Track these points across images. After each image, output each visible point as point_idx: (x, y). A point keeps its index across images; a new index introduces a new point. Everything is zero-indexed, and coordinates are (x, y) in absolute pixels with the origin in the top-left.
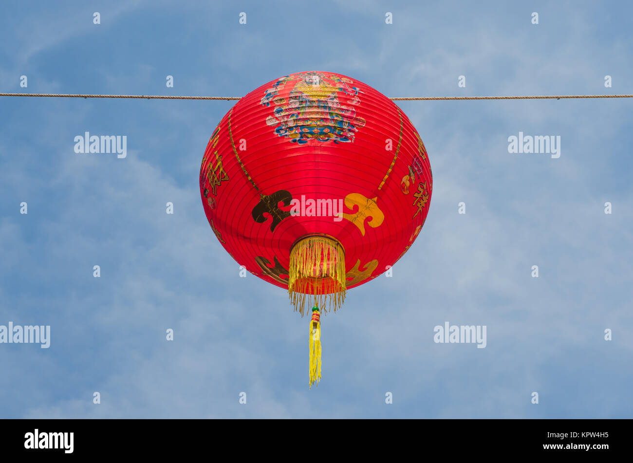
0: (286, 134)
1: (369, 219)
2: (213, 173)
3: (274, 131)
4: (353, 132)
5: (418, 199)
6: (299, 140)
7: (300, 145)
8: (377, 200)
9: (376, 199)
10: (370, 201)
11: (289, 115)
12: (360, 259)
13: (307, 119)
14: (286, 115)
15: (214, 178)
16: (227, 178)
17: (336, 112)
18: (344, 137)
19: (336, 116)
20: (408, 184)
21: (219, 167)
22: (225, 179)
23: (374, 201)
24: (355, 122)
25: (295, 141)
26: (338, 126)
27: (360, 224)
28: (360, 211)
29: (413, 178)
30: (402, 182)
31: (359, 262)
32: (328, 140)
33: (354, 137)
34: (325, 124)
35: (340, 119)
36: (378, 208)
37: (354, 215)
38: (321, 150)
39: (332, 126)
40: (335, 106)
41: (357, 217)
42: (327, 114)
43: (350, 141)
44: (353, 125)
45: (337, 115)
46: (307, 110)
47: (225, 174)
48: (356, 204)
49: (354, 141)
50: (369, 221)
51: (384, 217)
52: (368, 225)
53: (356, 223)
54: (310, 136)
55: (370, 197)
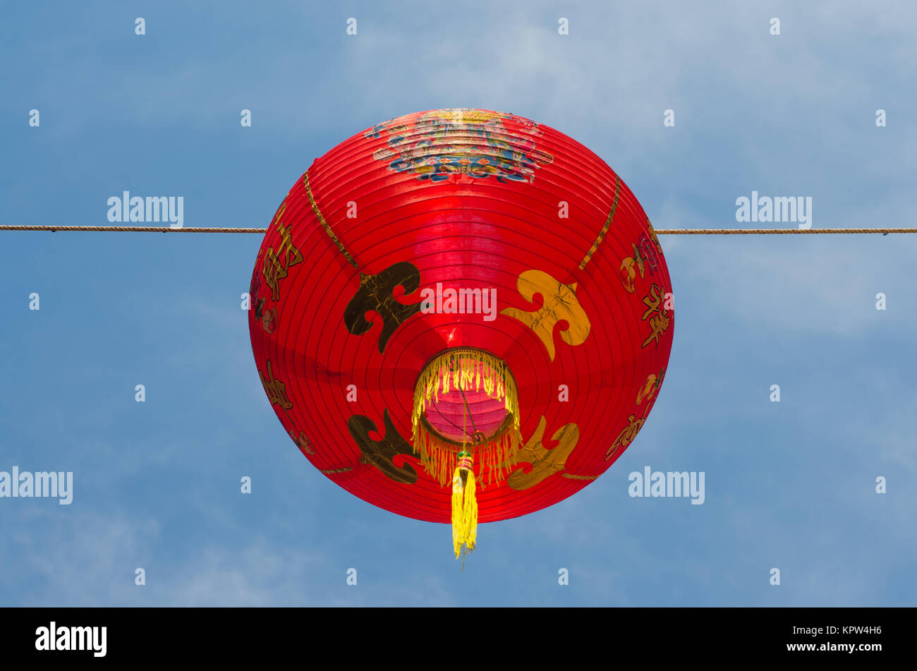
0: (410, 167)
1: (562, 325)
2: (274, 261)
3: (388, 166)
4: (532, 168)
5: (650, 311)
6: (432, 176)
7: (436, 183)
8: (577, 288)
9: (575, 286)
10: (565, 289)
11: (416, 142)
12: (544, 415)
13: (449, 146)
14: (410, 143)
15: (275, 268)
16: (299, 259)
17: (500, 139)
18: (515, 173)
19: (500, 144)
20: (632, 274)
21: (285, 246)
22: (297, 261)
23: (572, 290)
24: (535, 156)
25: (426, 177)
26: (504, 157)
27: (545, 334)
28: (545, 306)
29: (641, 266)
30: (622, 268)
31: (543, 422)
32: (485, 175)
33: (533, 176)
34: (481, 152)
35: (508, 148)
36: (579, 305)
37: (535, 314)
38: (473, 191)
39: (494, 156)
40: (498, 131)
41: (542, 318)
42: (484, 139)
43: (525, 181)
44: (532, 160)
45: (502, 142)
46: (448, 135)
47: (296, 252)
48: (538, 291)
49: (534, 182)
50: (563, 330)
51: (589, 326)
52: (560, 336)
53: (538, 331)
54: (452, 168)
55: (564, 281)
